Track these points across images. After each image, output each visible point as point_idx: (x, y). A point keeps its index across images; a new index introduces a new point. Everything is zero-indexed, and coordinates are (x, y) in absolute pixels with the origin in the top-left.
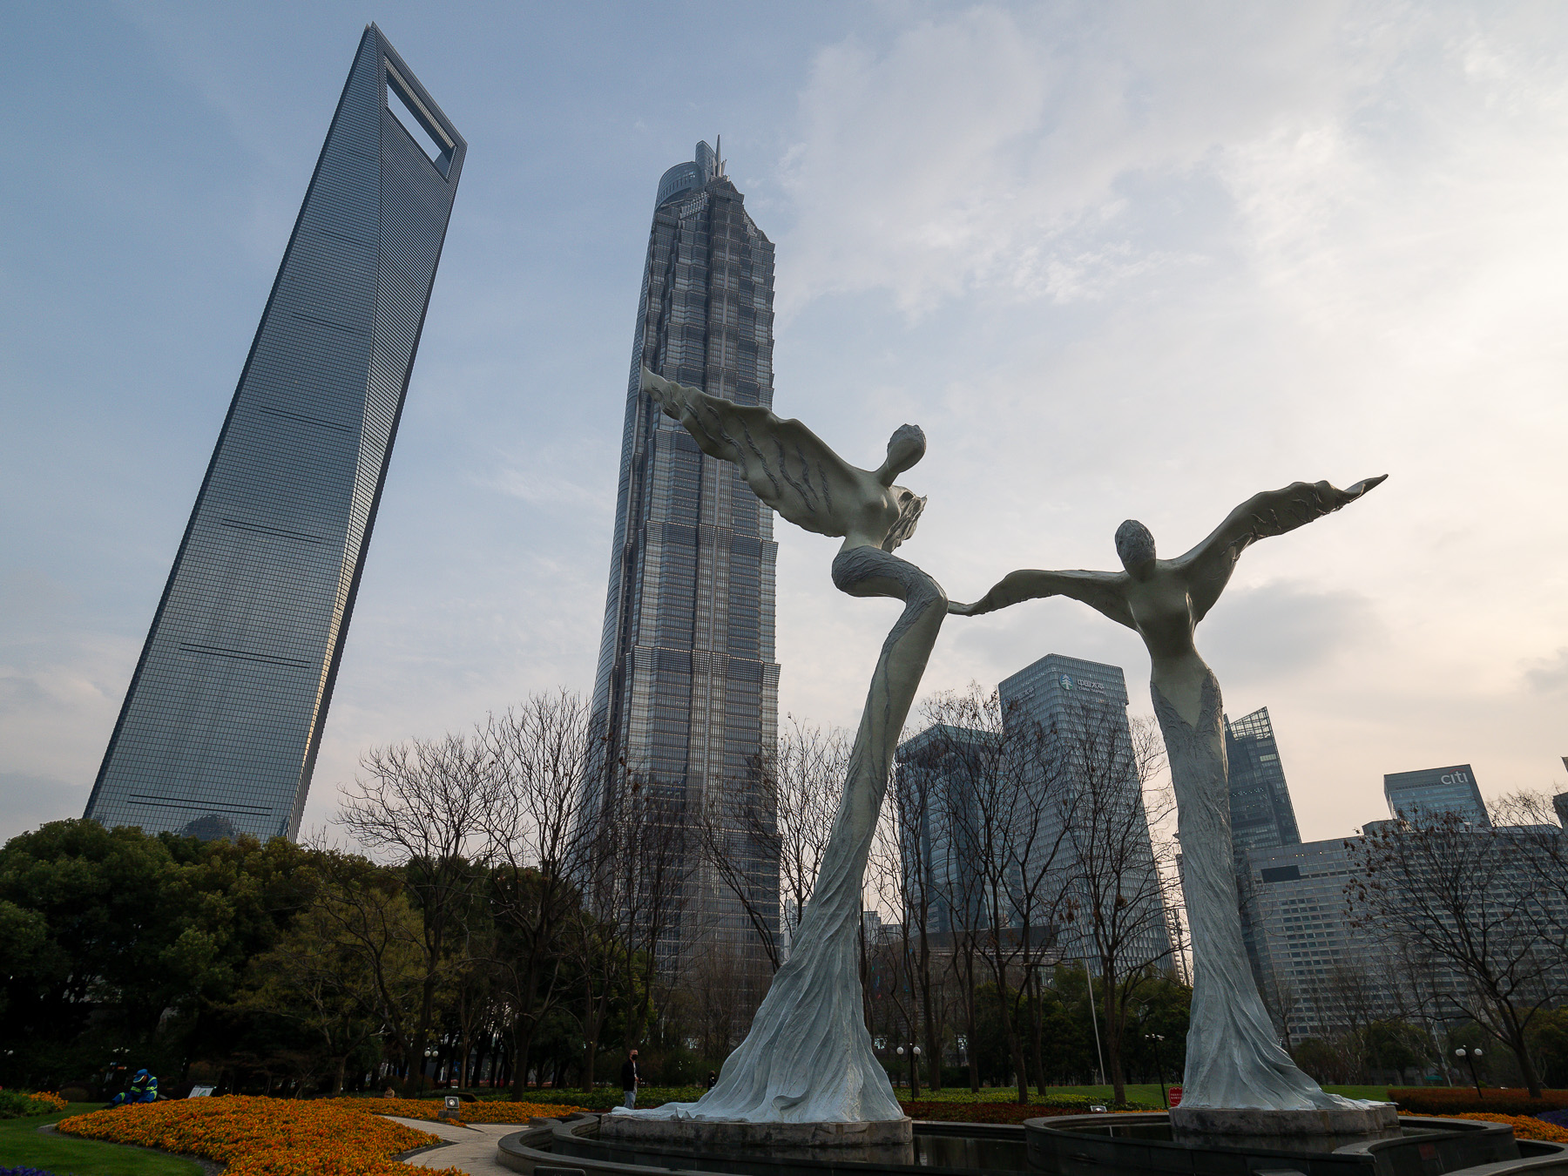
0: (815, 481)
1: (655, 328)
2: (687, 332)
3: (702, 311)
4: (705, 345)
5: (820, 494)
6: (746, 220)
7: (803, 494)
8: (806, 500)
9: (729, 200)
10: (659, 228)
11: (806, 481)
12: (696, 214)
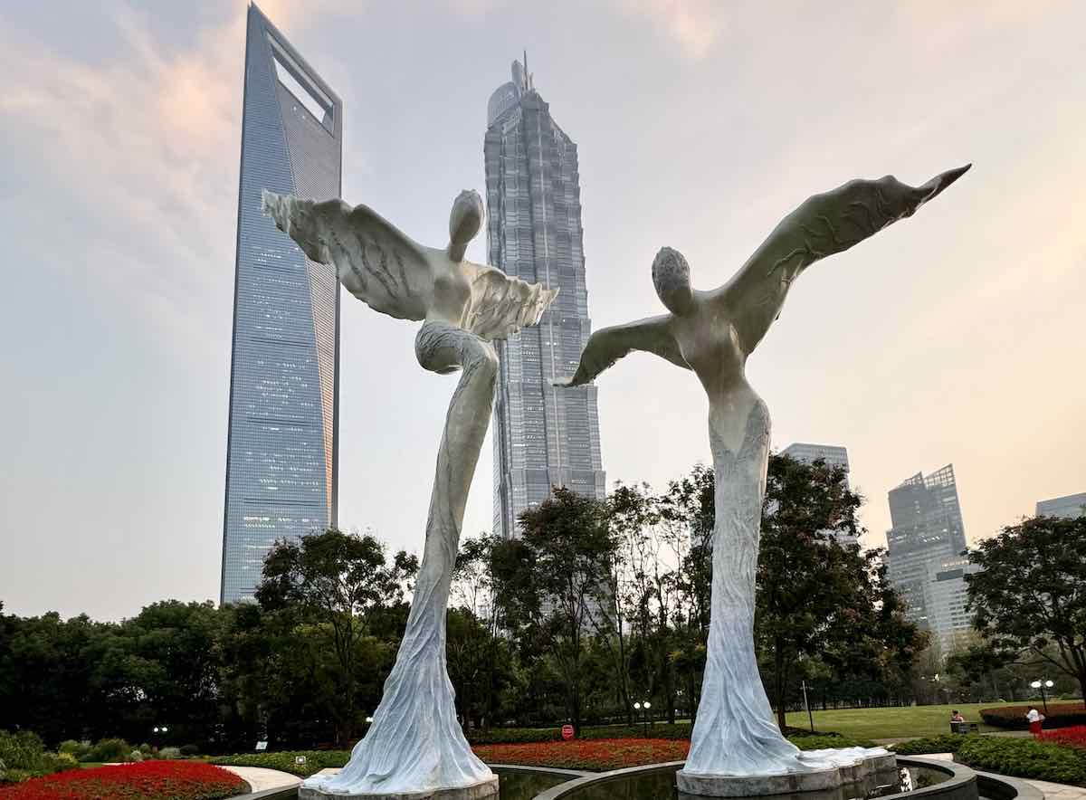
0: (393, 267)
1: (496, 234)
2: (519, 233)
3: (527, 213)
4: (533, 241)
5: (399, 280)
6: (552, 126)
7: (383, 282)
8: (387, 287)
9: (537, 110)
10: (490, 147)
11: (385, 268)
12: (514, 129)
